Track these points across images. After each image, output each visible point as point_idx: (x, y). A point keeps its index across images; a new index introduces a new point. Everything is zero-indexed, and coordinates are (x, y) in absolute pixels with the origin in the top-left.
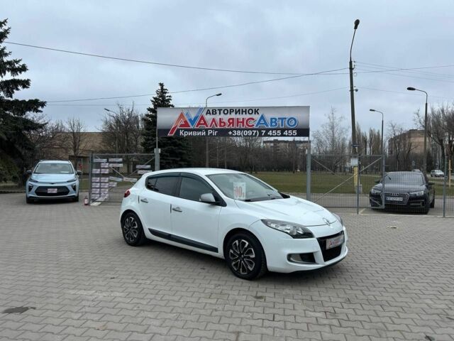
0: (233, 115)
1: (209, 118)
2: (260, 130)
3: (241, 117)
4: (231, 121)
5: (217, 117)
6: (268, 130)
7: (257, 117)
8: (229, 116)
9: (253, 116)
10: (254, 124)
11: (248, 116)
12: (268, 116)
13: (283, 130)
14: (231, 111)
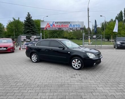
2: (70, 28)
4: (62, 26)
5: (58, 24)
11: (67, 24)
13: (76, 28)
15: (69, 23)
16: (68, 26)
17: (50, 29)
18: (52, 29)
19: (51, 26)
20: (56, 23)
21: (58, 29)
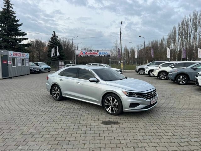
0: (93, 52)
1: (88, 52)
2: (100, 55)
3: (95, 52)
4: (93, 53)
5: (90, 52)
6: (101, 55)
7: (99, 52)
8: (92, 52)
9: (98, 52)
10: (98, 54)
11: (97, 52)
12: (101, 52)
13: (104, 55)
14: (93, 51)
15: (99, 51)
16: (97, 54)
17: (83, 56)
18: (85, 56)
19: (84, 53)
20: (88, 51)
21: (89, 56)
